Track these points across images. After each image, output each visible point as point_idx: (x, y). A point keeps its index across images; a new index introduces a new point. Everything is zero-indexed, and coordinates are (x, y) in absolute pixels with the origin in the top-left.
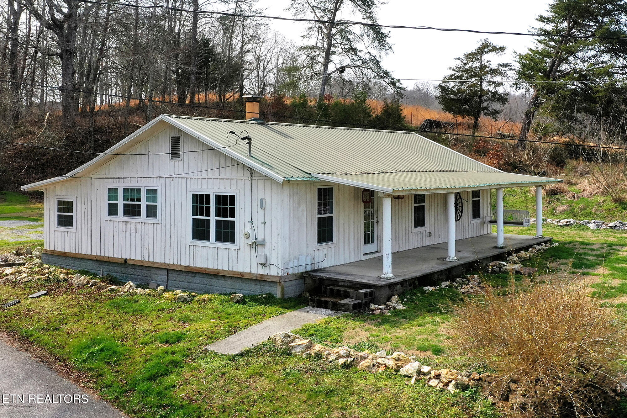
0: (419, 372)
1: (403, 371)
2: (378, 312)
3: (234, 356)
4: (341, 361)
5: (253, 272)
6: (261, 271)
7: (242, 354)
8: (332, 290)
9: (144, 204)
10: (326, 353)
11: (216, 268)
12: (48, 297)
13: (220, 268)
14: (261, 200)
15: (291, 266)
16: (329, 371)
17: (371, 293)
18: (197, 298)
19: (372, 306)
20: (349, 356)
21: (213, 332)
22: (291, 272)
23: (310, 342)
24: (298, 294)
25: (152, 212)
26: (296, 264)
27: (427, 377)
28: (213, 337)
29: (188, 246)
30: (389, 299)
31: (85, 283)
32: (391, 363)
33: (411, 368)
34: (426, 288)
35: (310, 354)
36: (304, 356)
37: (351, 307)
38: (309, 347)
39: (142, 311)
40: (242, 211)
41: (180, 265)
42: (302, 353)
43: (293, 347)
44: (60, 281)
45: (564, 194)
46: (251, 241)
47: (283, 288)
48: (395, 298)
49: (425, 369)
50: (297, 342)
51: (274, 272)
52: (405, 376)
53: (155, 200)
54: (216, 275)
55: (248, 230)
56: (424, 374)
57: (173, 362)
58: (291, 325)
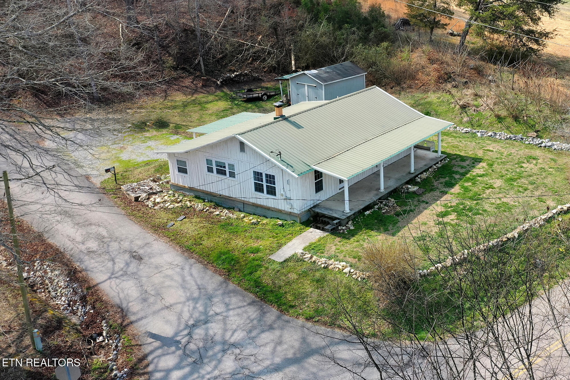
0: (350, 272)
1: (344, 271)
2: (342, 231)
3: (282, 262)
4: (323, 266)
5: (286, 210)
6: (290, 211)
7: (285, 261)
8: (322, 220)
9: (227, 170)
10: (317, 261)
11: (268, 205)
12: (186, 220)
13: (270, 206)
14: (288, 181)
15: (303, 208)
16: (318, 270)
17: (339, 222)
18: (261, 223)
19: (340, 228)
20: (326, 263)
21: (271, 247)
22: (303, 210)
23: (312, 255)
24: (307, 219)
25: (232, 175)
26: (306, 206)
27: (353, 274)
28: (272, 251)
29: (253, 194)
30: (347, 223)
31: (202, 209)
32: (341, 267)
33: (347, 270)
34: (366, 213)
35: (311, 261)
36: (309, 262)
37: (330, 230)
38: (311, 257)
39: (237, 232)
40: (279, 183)
41: (250, 202)
42: (309, 260)
43: (305, 258)
44: (189, 208)
45: (470, 108)
46: (284, 197)
47: (300, 219)
48: (350, 223)
49: (352, 271)
50: (307, 256)
51: (296, 211)
52: (345, 273)
53: (234, 169)
54: (268, 209)
55: (282, 192)
56: (352, 273)
57: (257, 265)
58: (304, 243)
